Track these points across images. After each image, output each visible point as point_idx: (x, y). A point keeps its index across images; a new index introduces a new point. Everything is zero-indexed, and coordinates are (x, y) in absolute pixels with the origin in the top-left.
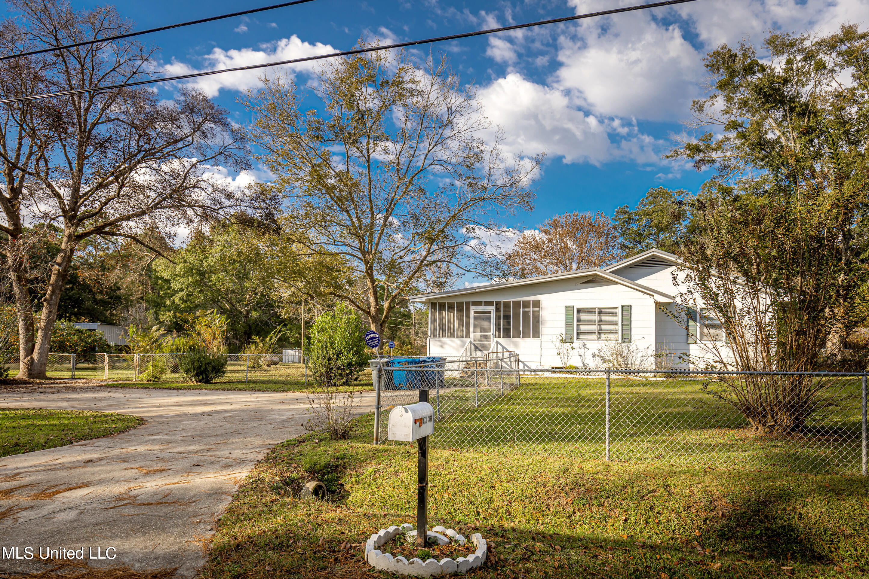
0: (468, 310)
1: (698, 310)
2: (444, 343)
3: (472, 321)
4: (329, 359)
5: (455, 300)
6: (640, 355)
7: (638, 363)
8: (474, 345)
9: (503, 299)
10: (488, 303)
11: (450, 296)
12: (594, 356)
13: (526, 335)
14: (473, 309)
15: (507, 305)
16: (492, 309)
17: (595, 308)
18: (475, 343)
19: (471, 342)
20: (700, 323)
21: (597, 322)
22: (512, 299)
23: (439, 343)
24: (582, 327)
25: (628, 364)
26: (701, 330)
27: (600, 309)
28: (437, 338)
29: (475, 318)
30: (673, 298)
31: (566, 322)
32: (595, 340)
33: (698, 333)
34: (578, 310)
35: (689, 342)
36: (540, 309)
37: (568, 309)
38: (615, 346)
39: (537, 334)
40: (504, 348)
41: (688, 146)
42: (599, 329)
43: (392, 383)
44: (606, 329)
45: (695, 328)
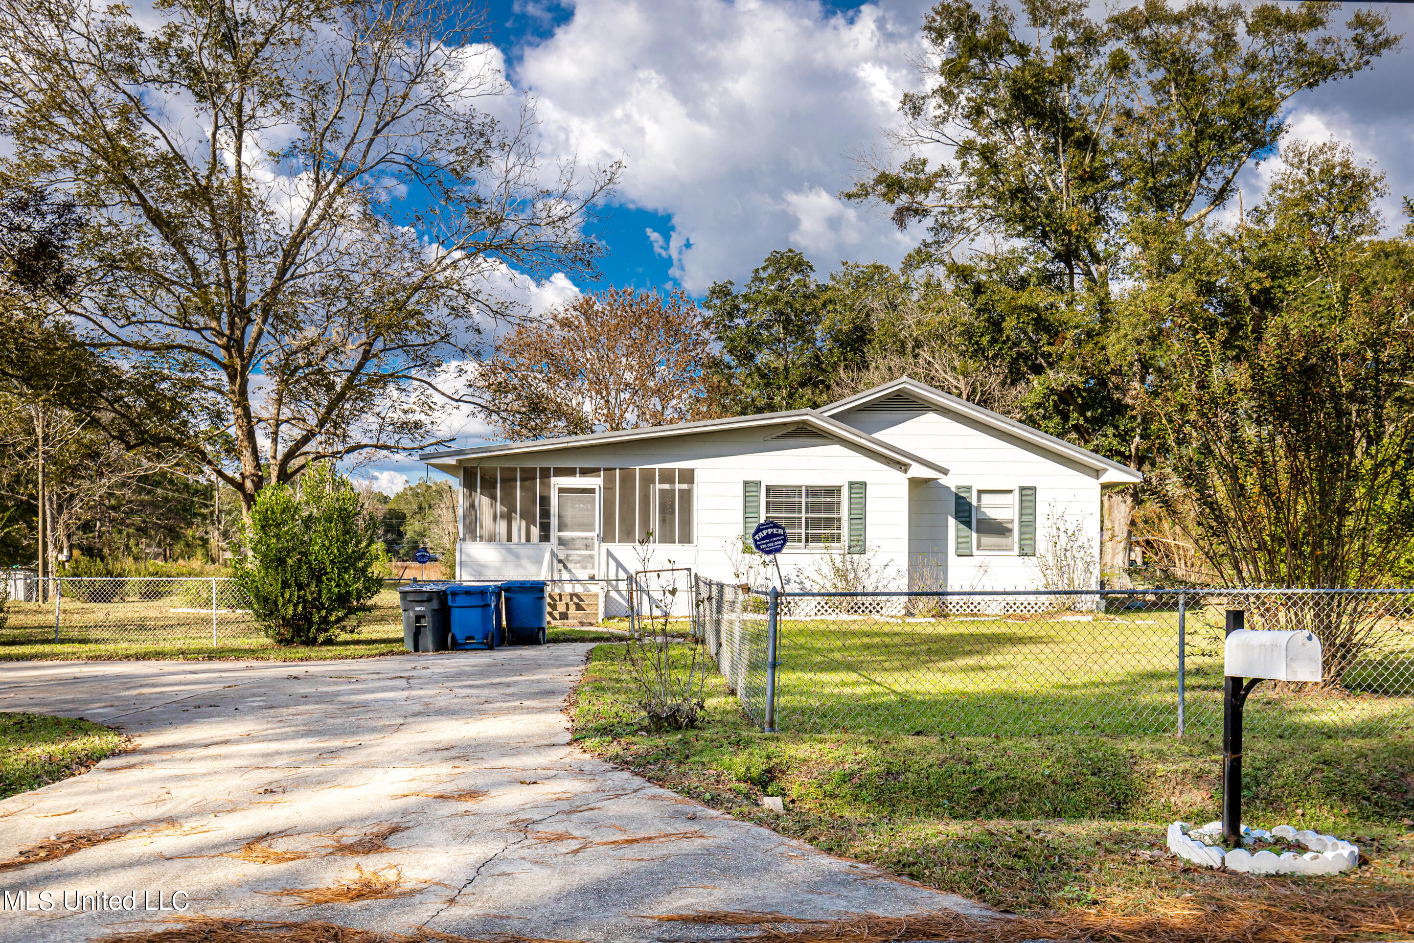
0: (546, 485)
1: (974, 494)
3: (554, 507)
5: (519, 465)
8: (558, 557)
9: (618, 463)
10: (587, 472)
11: (505, 456)
13: (667, 538)
14: (556, 483)
15: (627, 476)
16: (596, 483)
17: (800, 487)
19: (552, 553)
20: (977, 517)
22: (638, 464)
27: (809, 489)
29: (560, 502)
30: (945, 472)
31: (745, 513)
32: (799, 548)
33: (974, 536)
34: (768, 489)
35: (961, 551)
36: (695, 485)
37: (750, 486)
38: (838, 560)
39: (686, 538)
40: (619, 565)
41: (883, 178)
42: (807, 528)
43: (450, 635)
44: (819, 528)
45: (970, 527)
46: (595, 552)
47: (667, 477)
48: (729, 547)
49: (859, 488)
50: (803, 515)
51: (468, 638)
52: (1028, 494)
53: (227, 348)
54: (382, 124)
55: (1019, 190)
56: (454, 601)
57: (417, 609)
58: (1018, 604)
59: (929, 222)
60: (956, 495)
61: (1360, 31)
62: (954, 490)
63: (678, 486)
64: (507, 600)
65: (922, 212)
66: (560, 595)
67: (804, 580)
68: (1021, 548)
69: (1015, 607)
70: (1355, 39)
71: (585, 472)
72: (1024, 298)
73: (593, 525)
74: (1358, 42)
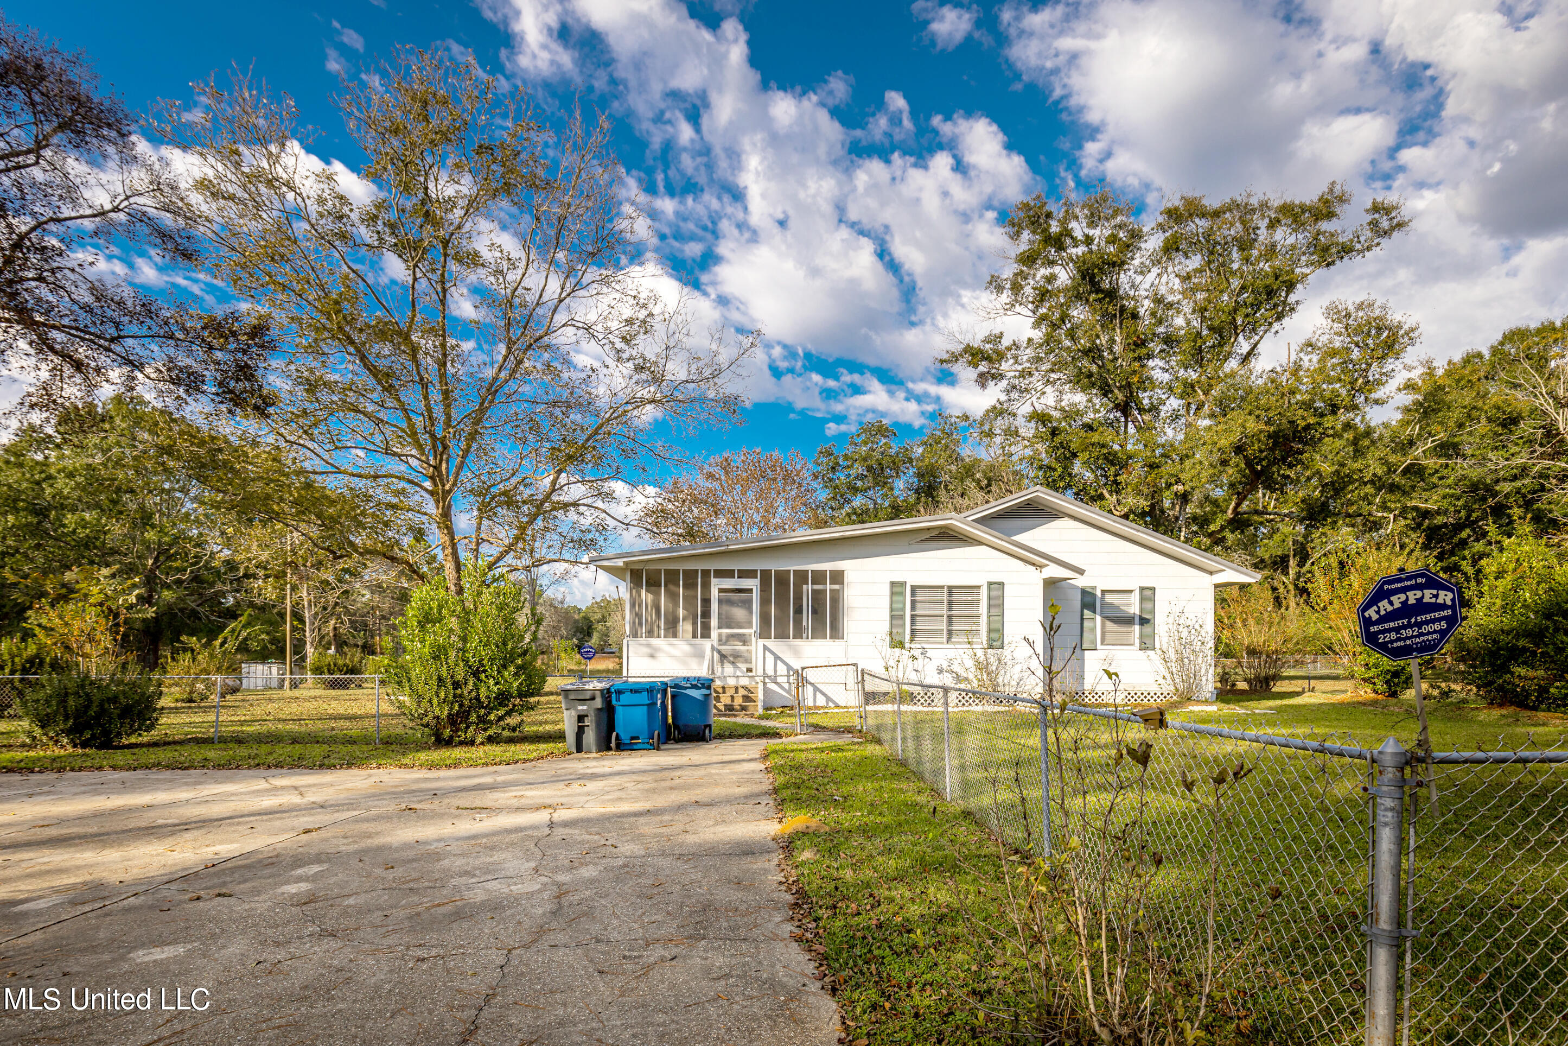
0: (706, 586)
1: (1099, 594)
2: (657, 649)
3: (714, 606)
4: (456, 685)
5: (682, 566)
6: (1017, 668)
7: (1014, 683)
8: (719, 652)
9: (774, 565)
10: (744, 574)
11: (669, 558)
12: (940, 671)
13: (818, 633)
14: (716, 585)
15: (782, 578)
16: (753, 584)
17: (943, 587)
18: (721, 648)
19: (713, 648)
20: (1101, 615)
21: (945, 612)
22: (792, 565)
23: (646, 650)
24: (918, 619)
25: (998, 685)
26: (1103, 626)
27: (951, 588)
28: (643, 640)
29: (720, 601)
30: (1081, 572)
31: (892, 611)
32: (942, 643)
33: (1099, 631)
34: (913, 588)
35: (1086, 646)
36: (845, 586)
37: (896, 587)
38: (980, 653)
39: (836, 633)
40: (779, 659)
41: (969, 350)
42: (948, 624)
43: (614, 735)
44: (960, 625)
45: (1095, 624)
46: (753, 648)
47: (819, 577)
48: (880, 643)
49: (997, 588)
51: (633, 738)
52: (1147, 593)
53: (432, 478)
54: (564, 294)
55: (1090, 350)
56: (618, 700)
57: (580, 708)
58: (1139, 694)
59: (1004, 383)
60: (1082, 594)
61: (1377, 216)
62: (1079, 590)
63: (829, 587)
64: (673, 697)
65: (997, 377)
66: (723, 688)
68: (1142, 643)
69: (1136, 697)
70: (1370, 224)
72: (1095, 437)
73: (751, 623)
74: (1374, 224)
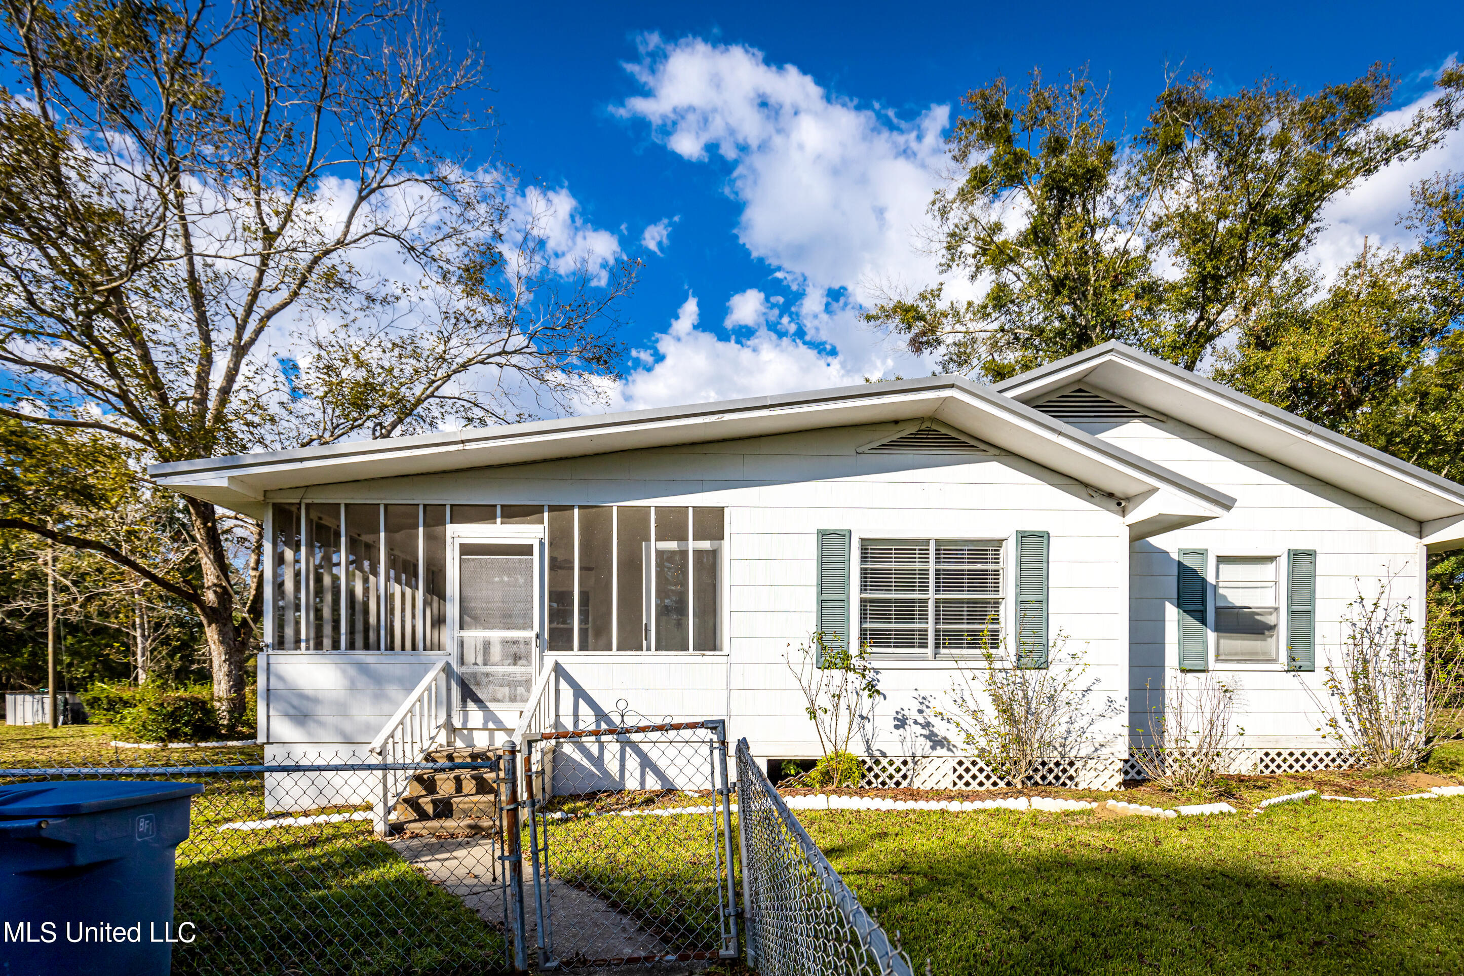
0: (436, 538)
1: (1211, 567)
3: (452, 582)
8: (461, 679)
10: (515, 514)
13: (669, 640)
14: (457, 536)
16: (533, 534)
17: (926, 542)
18: (462, 670)
19: (447, 668)
20: (1215, 603)
21: (930, 592)
24: (875, 608)
27: (942, 546)
29: (464, 572)
30: (1227, 503)
31: (821, 592)
32: (924, 659)
33: (1211, 636)
34: (865, 544)
35: (1188, 664)
36: (726, 543)
37: (831, 541)
39: (708, 639)
40: (579, 693)
42: (937, 621)
44: (959, 621)
45: (1204, 622)
46: (533, 670)
47: (672, 523)
48: (796, 657)
49: (1036, 543)
50: (931, 595)
52: (1302, 562)
58: (1285, 754)
60: (1179, 563)
62: (1175, 556)
63: (692, 545)
65: (933, 344)
67: (932, 720)
68: (1291, 658)
69: (1279, 761)
71: (512, 513)
73: (528, 616)
